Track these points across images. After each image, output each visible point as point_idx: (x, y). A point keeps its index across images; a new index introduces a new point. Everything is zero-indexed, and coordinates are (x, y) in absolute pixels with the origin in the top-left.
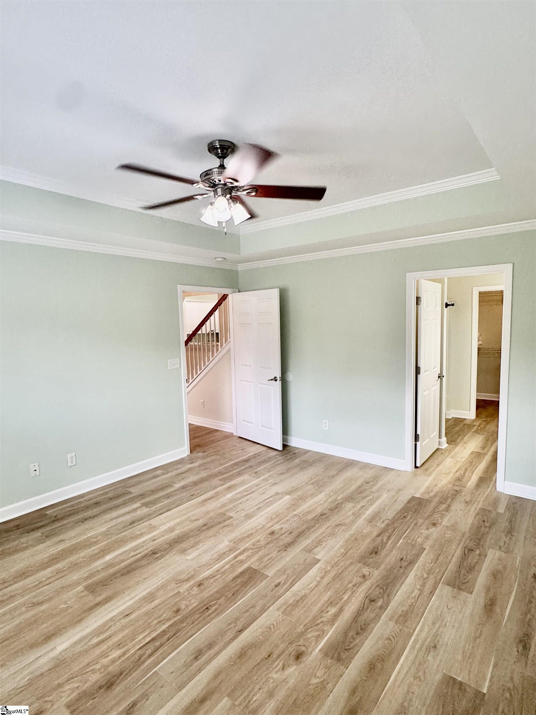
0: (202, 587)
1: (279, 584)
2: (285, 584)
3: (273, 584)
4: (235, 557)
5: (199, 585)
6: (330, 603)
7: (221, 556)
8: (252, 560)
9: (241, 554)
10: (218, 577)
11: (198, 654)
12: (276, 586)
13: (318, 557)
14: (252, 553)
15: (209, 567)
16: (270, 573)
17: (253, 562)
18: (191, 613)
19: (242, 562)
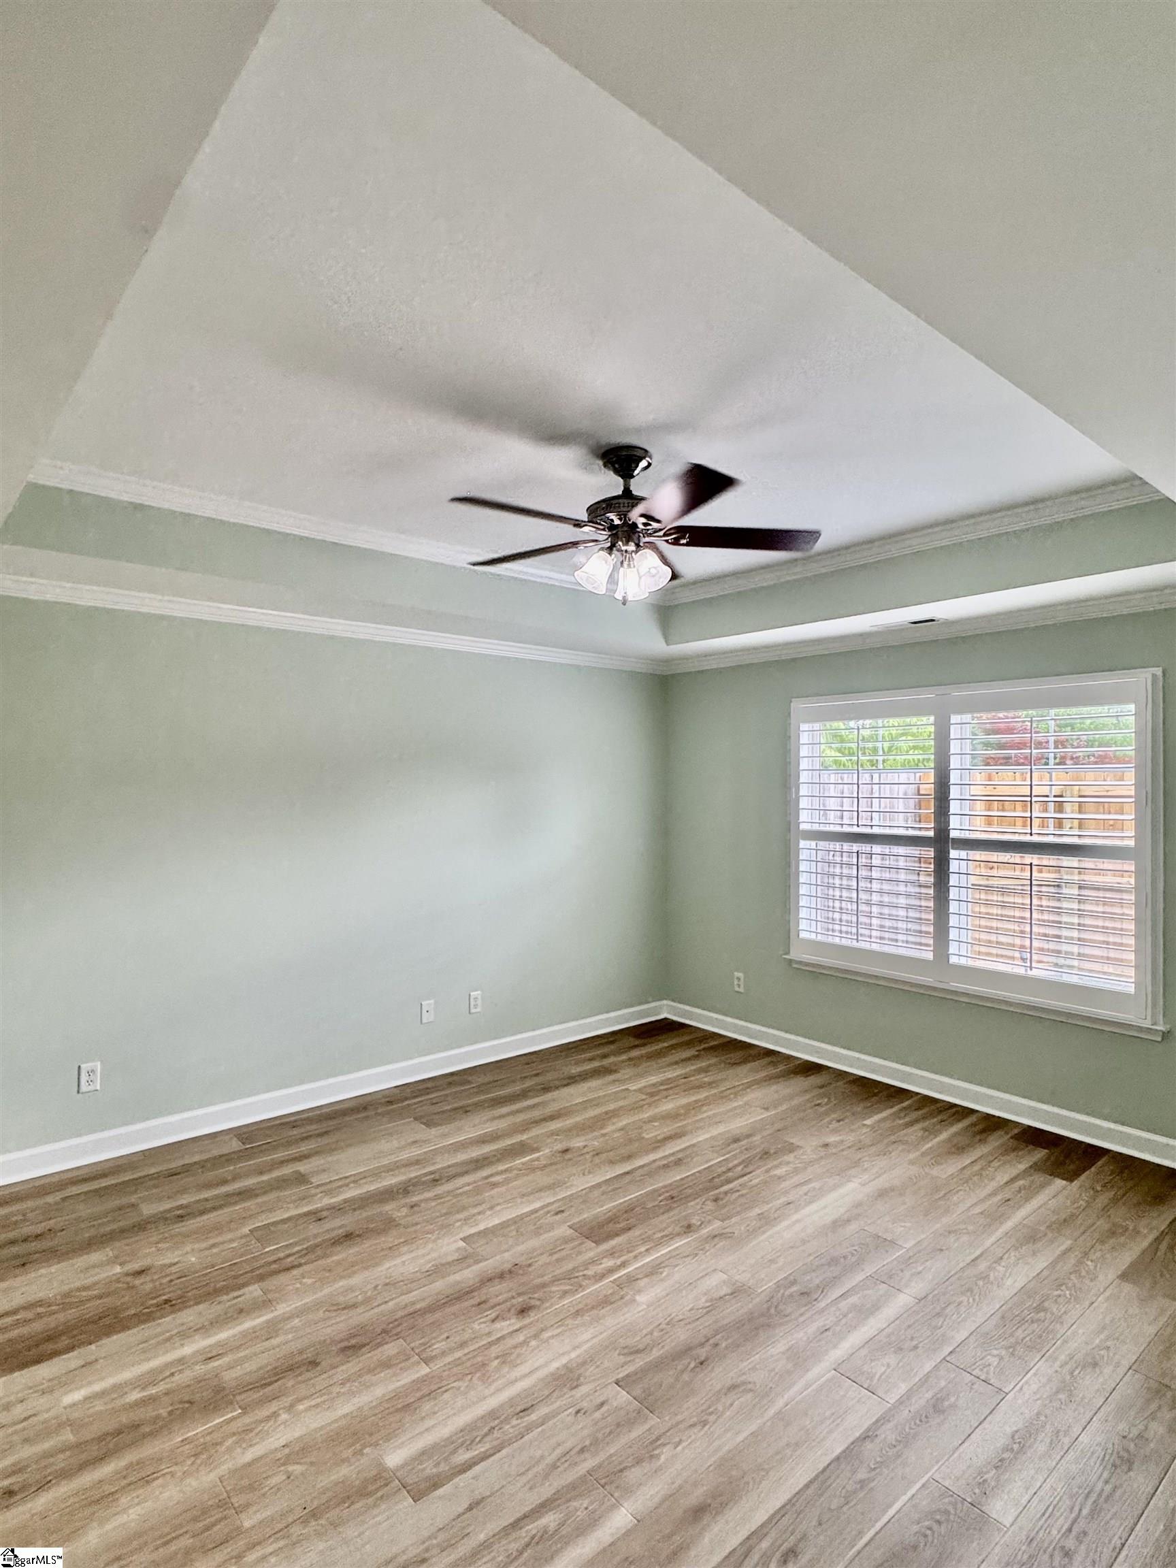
0: (685, 1223)
1: (557, 1214)
2: (548, 1212)
3: (564, 1215)
4: (624, 1265)
5: (689, 1226)
6: (494, 1185)
7: (653, 1271)
8: (591, 1254)
9: (611, 1271)
10: (659, 1235)
11: (679, 1162)
12: (562, 1211)
13: (462, 1244)
14: (586, 1269)
15: (674, 1254)
16: (563, 1231)
17: (591, 1250)
18: (697, 1195)
19: (612, 1254)
